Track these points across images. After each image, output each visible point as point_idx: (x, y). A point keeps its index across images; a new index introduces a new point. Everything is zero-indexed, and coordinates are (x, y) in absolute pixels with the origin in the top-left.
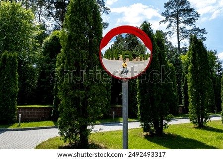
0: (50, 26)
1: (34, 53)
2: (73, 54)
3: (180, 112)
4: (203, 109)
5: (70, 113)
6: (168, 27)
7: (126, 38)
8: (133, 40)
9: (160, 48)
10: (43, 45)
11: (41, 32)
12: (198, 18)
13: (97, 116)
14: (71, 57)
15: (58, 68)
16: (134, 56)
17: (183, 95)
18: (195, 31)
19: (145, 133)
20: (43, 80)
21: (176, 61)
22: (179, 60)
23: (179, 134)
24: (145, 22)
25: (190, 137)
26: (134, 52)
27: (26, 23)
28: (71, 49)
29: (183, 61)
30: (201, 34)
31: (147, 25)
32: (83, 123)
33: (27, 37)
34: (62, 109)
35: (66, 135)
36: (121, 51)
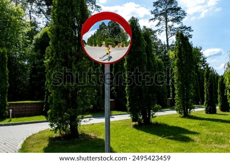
0: (42, 23)
1: (24, 50)
2: (61, 46)
3: (168, 104)
4: (187, 100)
5: (60, 104)
6: (157, 25)
7: (109, 26)
8: (115, 28)
9: (147, 43)
10: (34, 41)
11: (32, 29)
12: (185, 17)
13: (87, 107)
14: (59, 50)
15: (47, 61)
16: (117, 43)
17: (171, 88)
18: (182, 28)
19: (134, 123)
20: (34, 76)
21: (165, 57)
22: (168, 56)
23: (166, 122)
24: (133, 18)
25: (175, 125)
26: (116, 39)
27: (16, 19)
28: (59, 42)
29: (171, 57)
30: (188, 32)
31: (135, 21)
32: (73, 114)
33: (16, 34)
34: (51, 101)
35: (56, 126)
36: (104, 38)
